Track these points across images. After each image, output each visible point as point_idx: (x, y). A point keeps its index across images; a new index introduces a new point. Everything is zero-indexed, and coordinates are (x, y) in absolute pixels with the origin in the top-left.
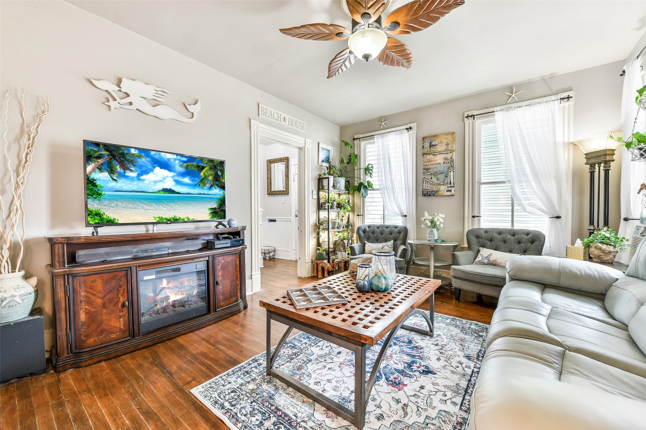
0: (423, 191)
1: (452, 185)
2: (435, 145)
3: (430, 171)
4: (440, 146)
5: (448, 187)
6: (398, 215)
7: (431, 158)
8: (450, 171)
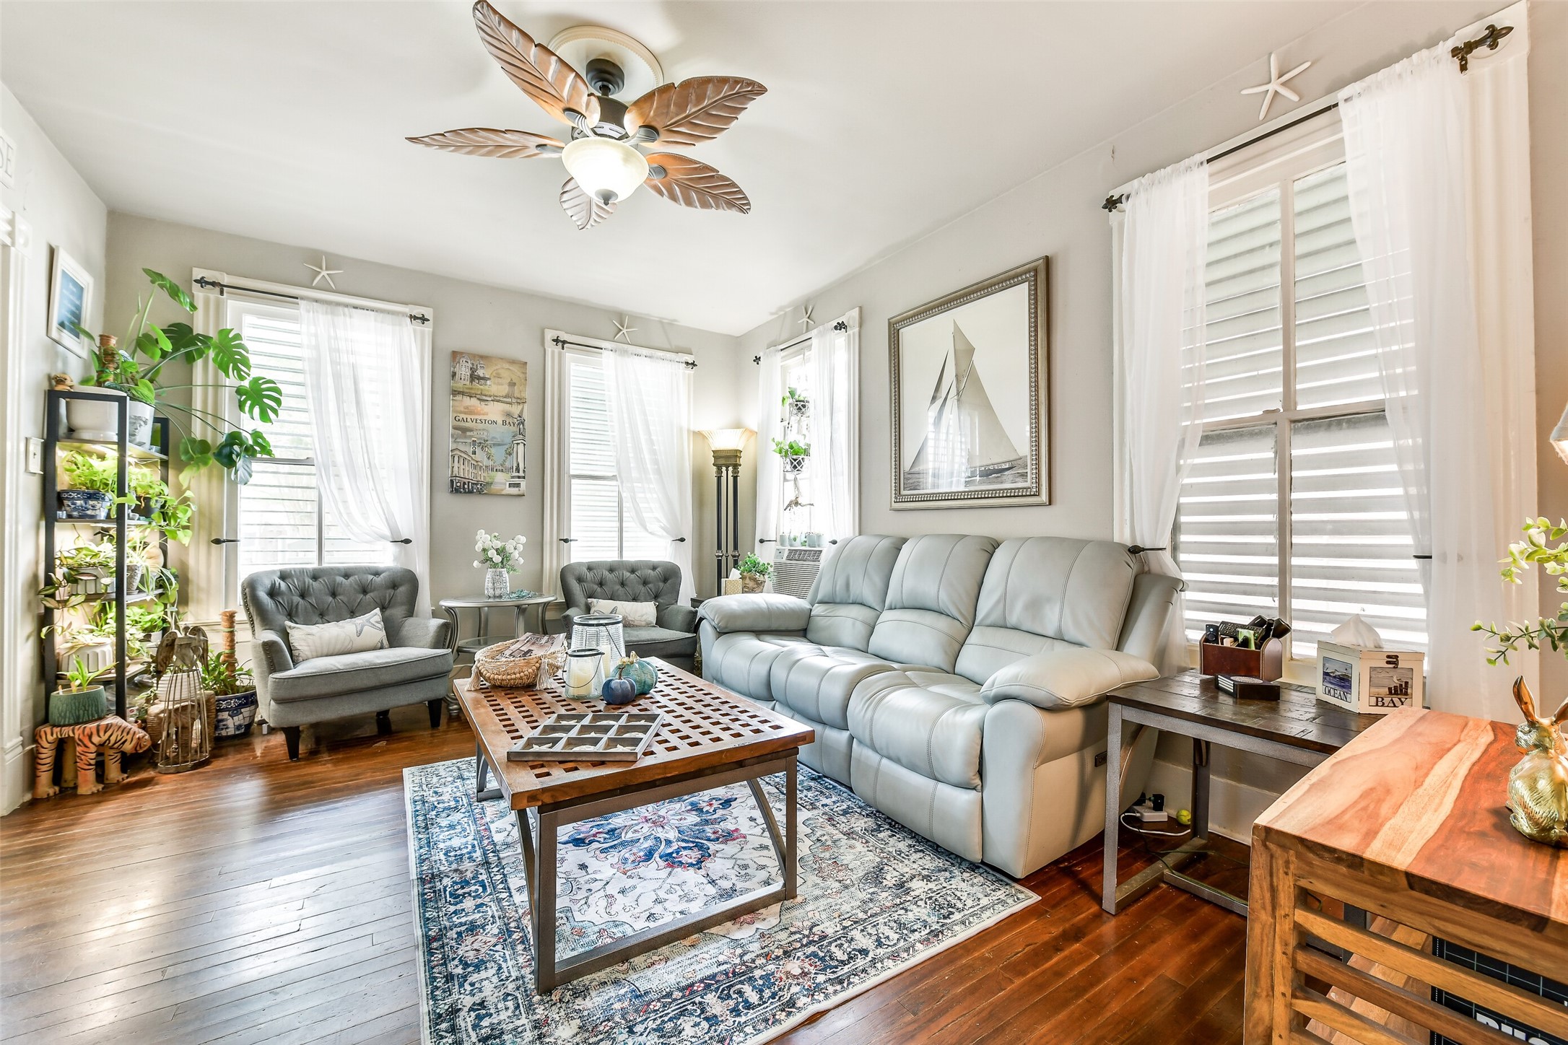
0: (452, 481)
1: (521, 474)
2: (484, 379)
3: (472, 436)
4: (495, 383)
5: (513, 477)
6: (383, 537)
7: (474, 406)
8: (518, 444)
